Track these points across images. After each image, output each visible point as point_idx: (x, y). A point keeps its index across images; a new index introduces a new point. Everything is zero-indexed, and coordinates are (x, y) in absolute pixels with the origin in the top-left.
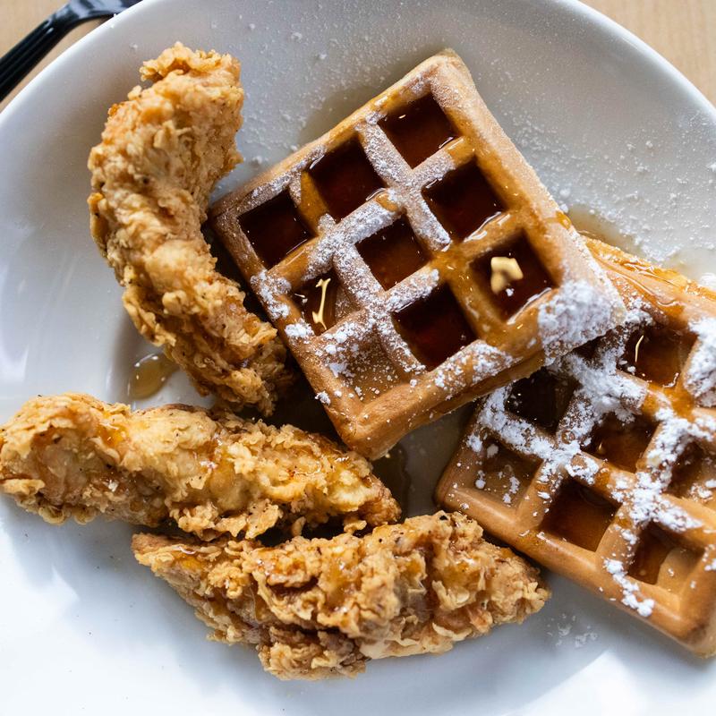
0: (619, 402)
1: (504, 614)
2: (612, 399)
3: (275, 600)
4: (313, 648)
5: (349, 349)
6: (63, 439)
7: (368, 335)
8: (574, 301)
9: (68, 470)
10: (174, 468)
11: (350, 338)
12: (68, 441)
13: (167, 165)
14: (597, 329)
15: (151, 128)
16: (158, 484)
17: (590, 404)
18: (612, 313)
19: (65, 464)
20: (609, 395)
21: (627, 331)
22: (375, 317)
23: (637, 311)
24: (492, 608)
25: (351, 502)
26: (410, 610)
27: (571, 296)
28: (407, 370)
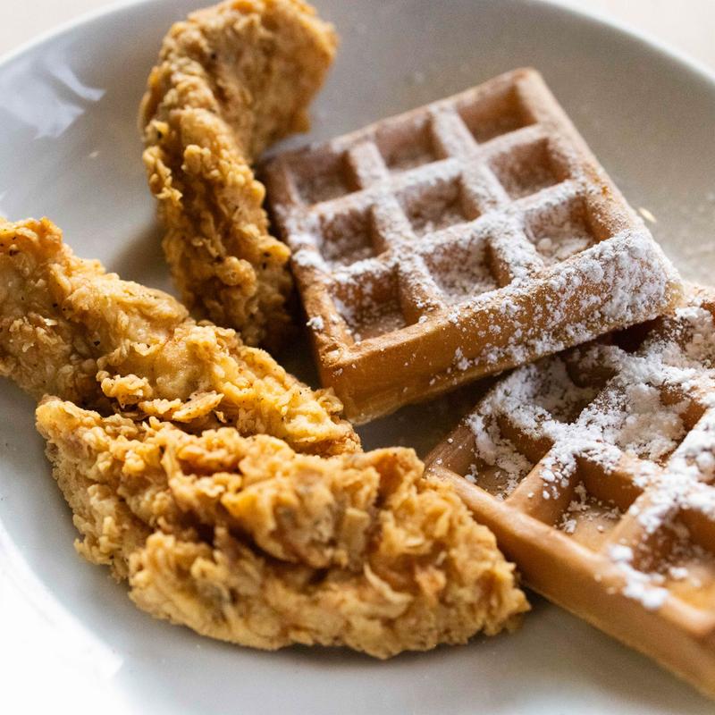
0: (659, 392)
1: (462, 585)
2: (652, 388)
3: (179, 474)
4: (203, 546)
5: (361, 287)
6: (20, 254)
7: (386, 276)
8: (626, 246)
9: (9, 295)
10: (124, 319)
11: (367, 272)
12: (24, 257)
13: (239, 54)
14: (647, 303)
15: (236, 14)
16: (99, 339)
17: (624, 393)
18: (667, 289)
19: (10, 284)
20: (649, 384)
21: (681, 327)
22: (399, 257)
23: (696, 309)
24: (448, 567)
25: (309, 431)
26: (341, 544)
27: (624, 242)
28: (420, 305)
